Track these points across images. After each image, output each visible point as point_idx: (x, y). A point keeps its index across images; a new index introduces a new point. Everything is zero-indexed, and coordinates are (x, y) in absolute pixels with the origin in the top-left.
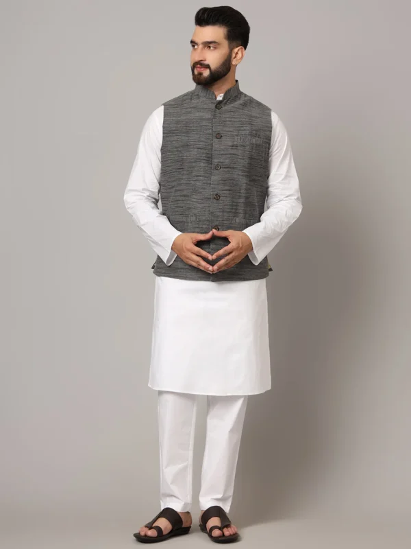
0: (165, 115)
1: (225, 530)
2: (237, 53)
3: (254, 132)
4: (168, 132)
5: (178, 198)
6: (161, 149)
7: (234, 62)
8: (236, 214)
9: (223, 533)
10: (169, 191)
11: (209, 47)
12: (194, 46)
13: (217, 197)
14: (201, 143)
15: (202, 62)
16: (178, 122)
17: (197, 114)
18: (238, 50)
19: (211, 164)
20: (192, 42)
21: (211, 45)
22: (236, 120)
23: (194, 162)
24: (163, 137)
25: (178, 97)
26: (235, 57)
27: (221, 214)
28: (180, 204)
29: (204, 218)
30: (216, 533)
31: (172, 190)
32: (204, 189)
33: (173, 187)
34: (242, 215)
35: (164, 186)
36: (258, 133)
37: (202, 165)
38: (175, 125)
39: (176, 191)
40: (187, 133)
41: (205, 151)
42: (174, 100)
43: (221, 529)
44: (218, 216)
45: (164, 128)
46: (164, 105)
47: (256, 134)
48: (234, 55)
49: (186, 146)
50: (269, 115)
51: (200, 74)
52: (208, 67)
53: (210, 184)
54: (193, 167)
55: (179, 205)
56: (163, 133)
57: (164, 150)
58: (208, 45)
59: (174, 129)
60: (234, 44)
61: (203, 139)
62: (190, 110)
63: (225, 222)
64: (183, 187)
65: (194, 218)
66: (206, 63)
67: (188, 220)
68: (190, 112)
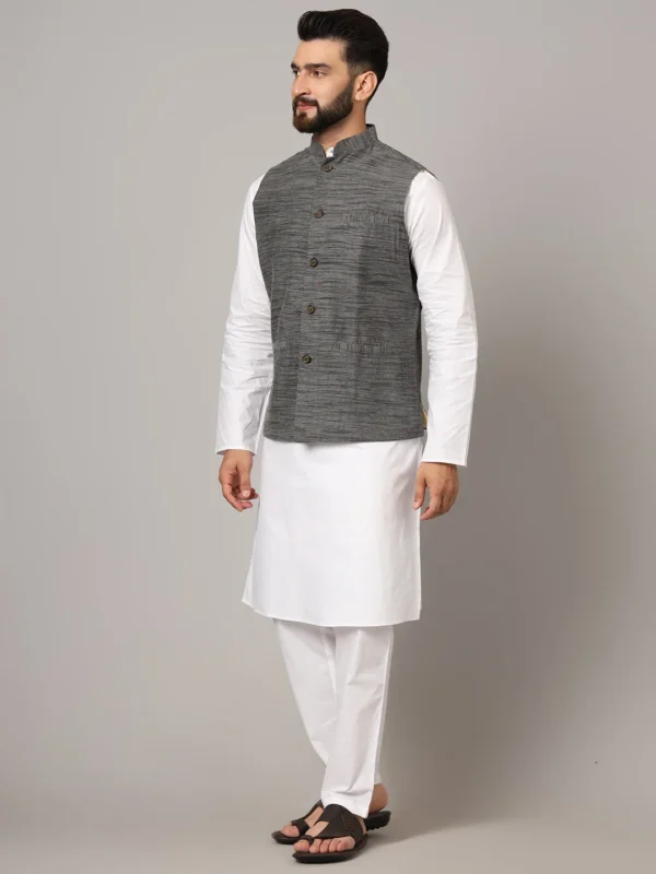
0: (261, 186)
2: (364, 82)
3: (375, 205)
7: (358, 97)
8: (341, 336)
11: (317, 73)
12: (296, 72)
13: (311, 310)
14: (294, 227)
15: (305, 96)
16: (271, 195)
17: (298, 181)
18: (366, 78)
19: (306, 258)
20: (293, 66)
21: (319, 70)
22: (350, 187)
26: (361, 88)
27: (316, 336)
29: (295, 343)
32: (296, 297)
34: (351, 338)
36: (382, 206)
38: (267, 201)
41: (298, 239)
44: (311, 340)
45: (254, 205)
47: (378, 209)
48: (358, 86)
50: (411, 178)
51: (303, 115)
52: (315, 103)
53: (303, 289)
58: (314, 69)
60: (359, 67)
61: (297, 219)
63: (322, 349)
66: (311, 97)
68: (290, 178)
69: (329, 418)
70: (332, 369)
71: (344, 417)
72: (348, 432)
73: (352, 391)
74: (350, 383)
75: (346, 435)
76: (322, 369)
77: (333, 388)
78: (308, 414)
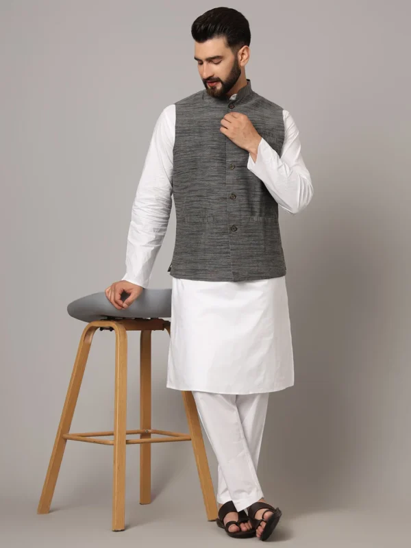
0: (178, 114)
1: (242, 525)
2: (242, 54)
3: (267, 131)
4: (180, 132)
5: (192, 199)
6: (174, 150)
7: (242, 64)
8: (253, 213)
9: (240, 529)
10: (182, 191)
13: (233, 197)
14: (215, 143)
15: (212, 77)
16: (191, 122)
17: (210, 114)
18: (243, 51)
19: (225, 163)
23: (207, 162)
24: (176, 137)
25: (191, 97)
26: (242, 58)
27: (238, 213)
28: (195, 204)
29: (221, 218)
30: (233, 528)
31: (185, 191)
32: (220, 189)
33: (186, 187)
34: (257, 214)
35: (177, 186)
36: (272, 132)
37: (216, 164)
38: (188, 125)
39: (190, 191)
40: (200, 132)
41: (219, 151)
42: (187, 99)
43: (237, 524)
44: (235, 216)
45: (176, 127)
46: (176, 104)
47: (269, 133)
49: (199, 146)
50: (281, 115)
53: (225, 184)
54: (207, 167)
55: (193, 206)
56: (176, 133)
57: (176, 150)
59: (187, 128)
61: (216, 139)
62: (202, 109)
63: (243, 221)
64: (197, 187)
65: (212, 218)
66: (216, 77)
67: (205, 221)
68: (202, 112)
69: (251, 265)
70: (250, 234)
71: (260, 264)
72: (262, 273)
73: (263, 246)
74: (261, 242)
75: (262, 275)
76: (244, 234)
77: (252, 246)
78: (239, 263)
